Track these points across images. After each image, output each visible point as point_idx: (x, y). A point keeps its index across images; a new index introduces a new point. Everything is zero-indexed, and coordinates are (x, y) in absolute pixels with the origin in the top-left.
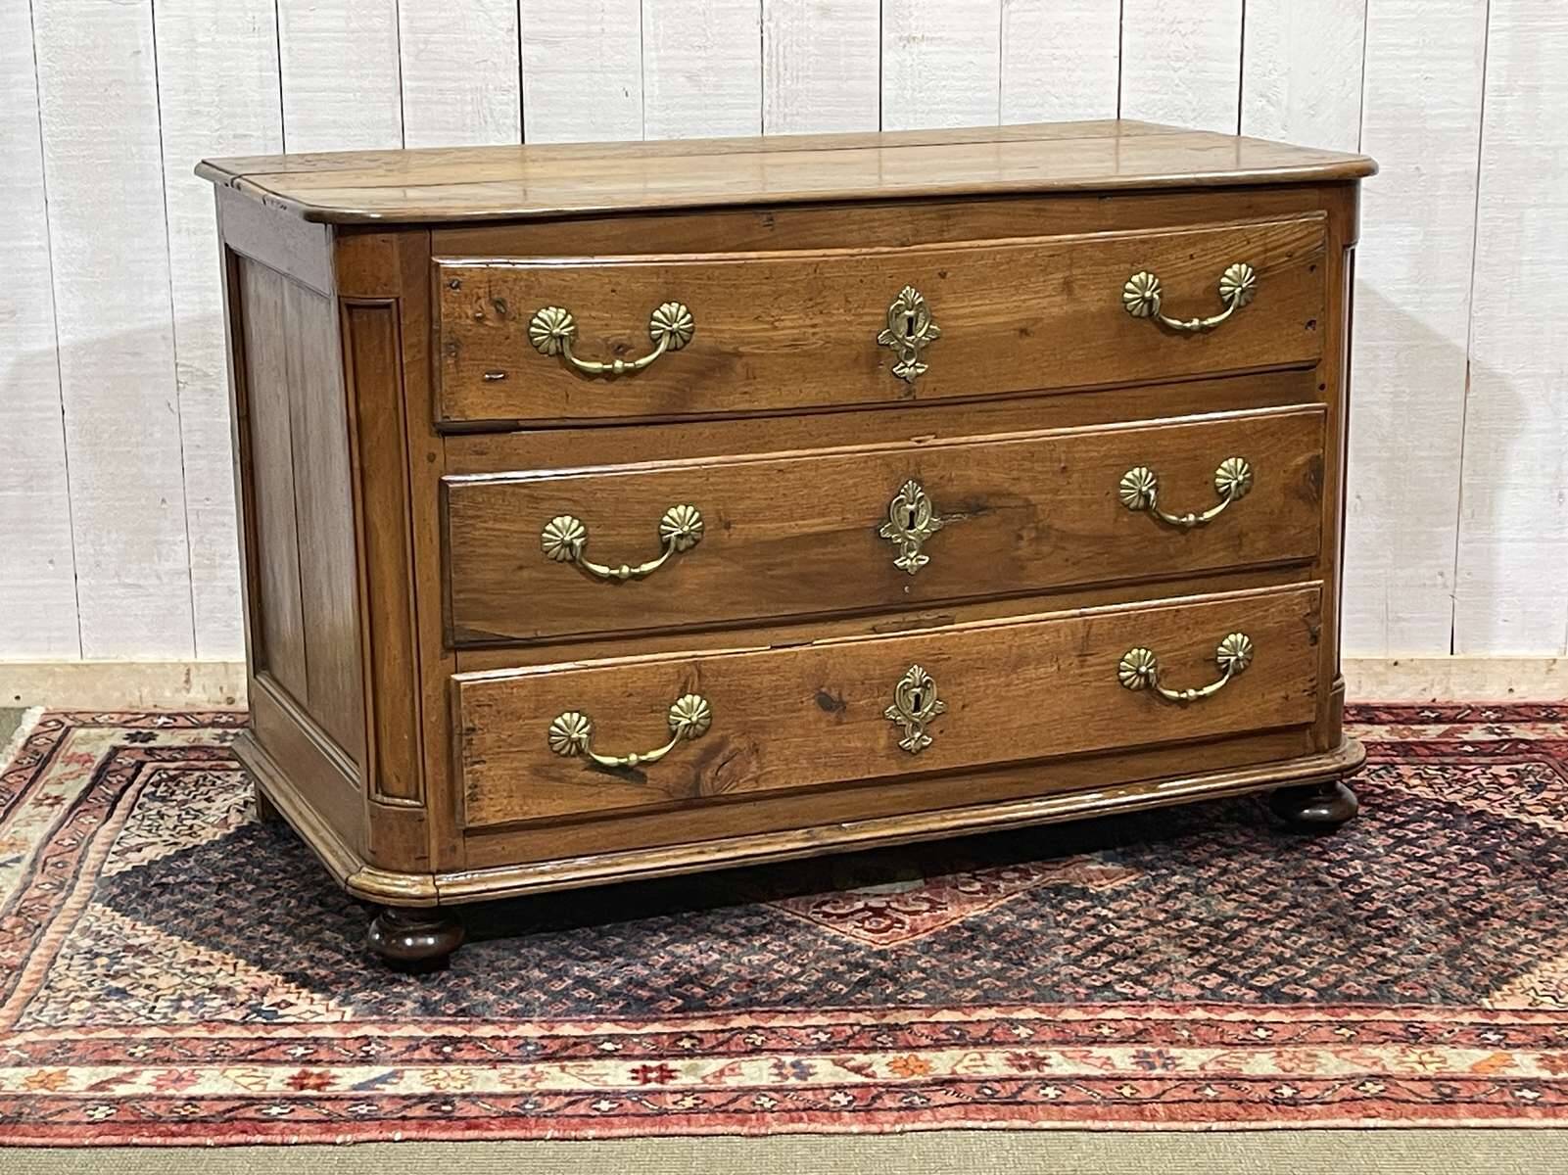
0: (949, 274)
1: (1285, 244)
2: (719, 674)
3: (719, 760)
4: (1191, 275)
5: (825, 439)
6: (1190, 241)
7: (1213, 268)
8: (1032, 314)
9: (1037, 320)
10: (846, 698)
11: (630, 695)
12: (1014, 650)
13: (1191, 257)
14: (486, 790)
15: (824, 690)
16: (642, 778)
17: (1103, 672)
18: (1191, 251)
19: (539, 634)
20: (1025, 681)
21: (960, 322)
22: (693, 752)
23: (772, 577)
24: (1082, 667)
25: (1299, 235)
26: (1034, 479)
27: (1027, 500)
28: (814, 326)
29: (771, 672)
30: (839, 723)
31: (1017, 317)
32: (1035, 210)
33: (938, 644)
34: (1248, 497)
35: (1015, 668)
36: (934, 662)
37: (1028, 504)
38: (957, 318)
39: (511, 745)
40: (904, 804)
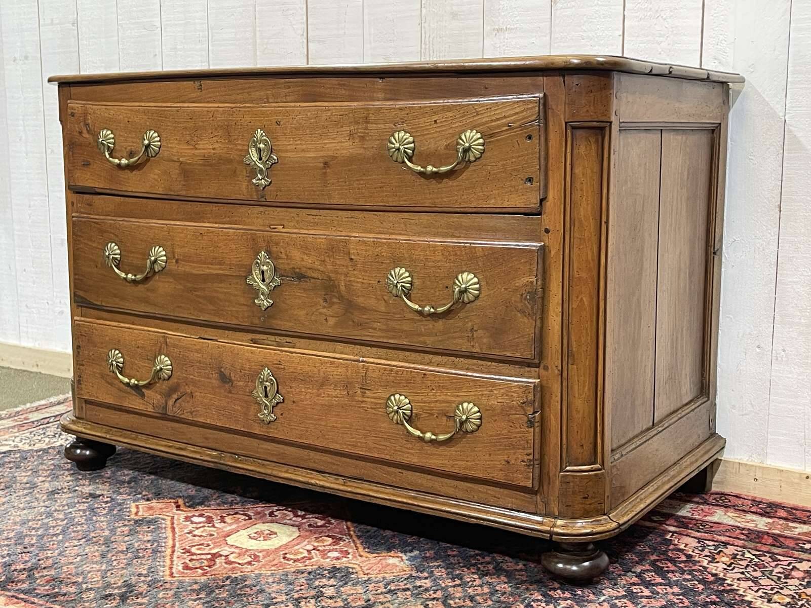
0: (282, 123)
1: (505, 117)
2: (175, 346)
3: (175, 396)
4: (436, 135)
5: (228, 219)
6: (434, 111)
7: (451, 131)
8: (330, 153)
9: (334, 158)
10: (233, 378)
11: (138, 347)
12: (322, 374)
13: (435, 121)
14: (84, 380)
15: (222, 370)
16: (143, 395)
17: (376, 404)
18: (435, 118)
19: (104, 304)
20: (329, 396)
21: (289, 154)
22: (163, 386)
23: (196, 295)
24: (363, 396)
25: (517, 110)
26: (334, 264)
27: (329, 277)
28: (214, 149)
29: (197, 351)
30: (230, 392)
31: (321, 154)
32: (339, 84)
33: (279, 358)
34: (477, 303)
35: (322, 385)
36: (277, 368)
37: (330, 279)
38: (287, 151)
39: (93, 359)
40: (273, 455)
